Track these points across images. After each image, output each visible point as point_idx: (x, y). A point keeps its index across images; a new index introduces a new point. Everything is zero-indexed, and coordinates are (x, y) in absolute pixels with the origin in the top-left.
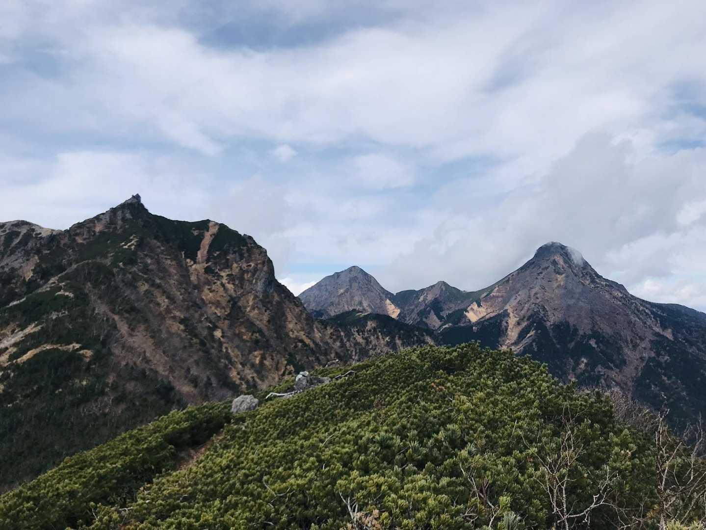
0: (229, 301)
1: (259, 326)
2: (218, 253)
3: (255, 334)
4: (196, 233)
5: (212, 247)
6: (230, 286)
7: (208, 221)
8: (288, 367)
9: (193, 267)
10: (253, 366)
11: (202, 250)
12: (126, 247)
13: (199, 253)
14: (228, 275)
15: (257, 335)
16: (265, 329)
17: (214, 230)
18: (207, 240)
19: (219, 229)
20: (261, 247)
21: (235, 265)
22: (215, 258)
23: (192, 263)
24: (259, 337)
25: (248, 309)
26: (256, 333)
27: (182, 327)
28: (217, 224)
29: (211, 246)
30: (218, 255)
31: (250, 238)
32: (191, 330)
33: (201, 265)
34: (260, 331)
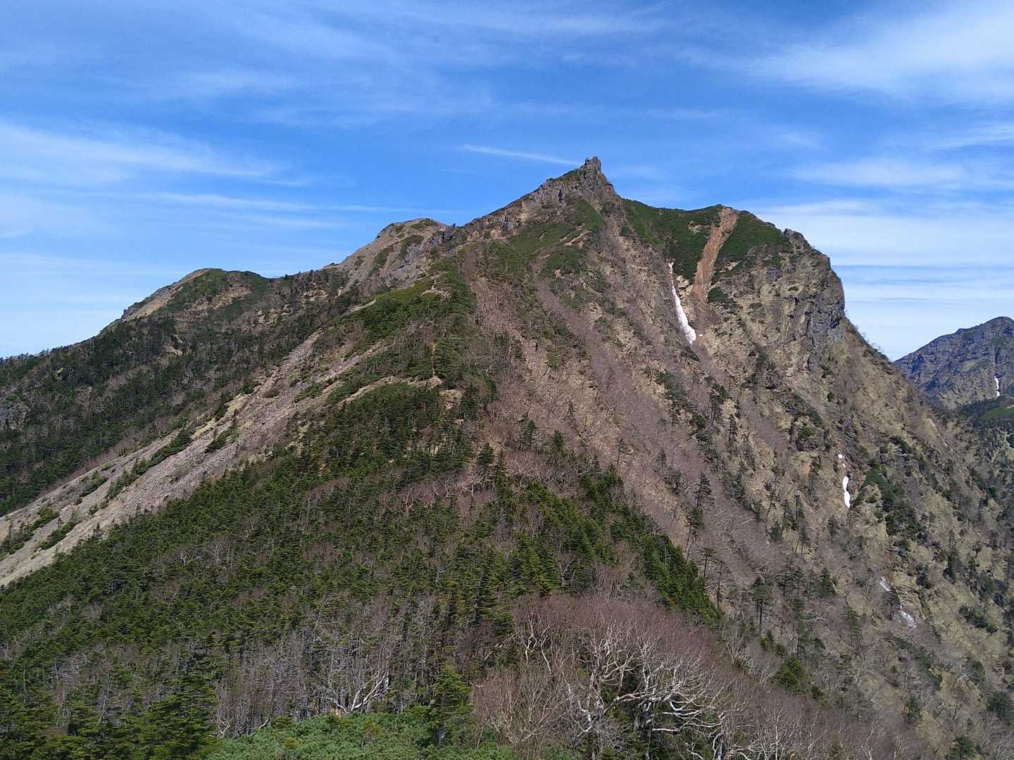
0: (752, 354)
1: (812, 405)
2: (734, 264)
3: (801, 419)
4: (695, 229)
5: (725, 253)
6: (756, 327)
7: (720, 207)
8: (868, 487)
9: (689, 290)
10: (796, 478)
11: (705, 260)
12: (570, 244)
13: (699, 266)
14: (752, 306)
15: (807, 420)
16: (821, 410)
17: (728, 223)
18: (716, 241)
19: (738, 221)
20: (819, 253)
21: (766, 288)
22: (728, 273)
23: (687, 282)
24: (811, 425)
25: (790, 371)
26: (804, 415)
27: (661, 389)
28: (735, 212)
29: (721, 253)
30: (734, 268)
31: (797, 236)
32: (676, 395)
33: (704, 287)
34: (813, 414)
